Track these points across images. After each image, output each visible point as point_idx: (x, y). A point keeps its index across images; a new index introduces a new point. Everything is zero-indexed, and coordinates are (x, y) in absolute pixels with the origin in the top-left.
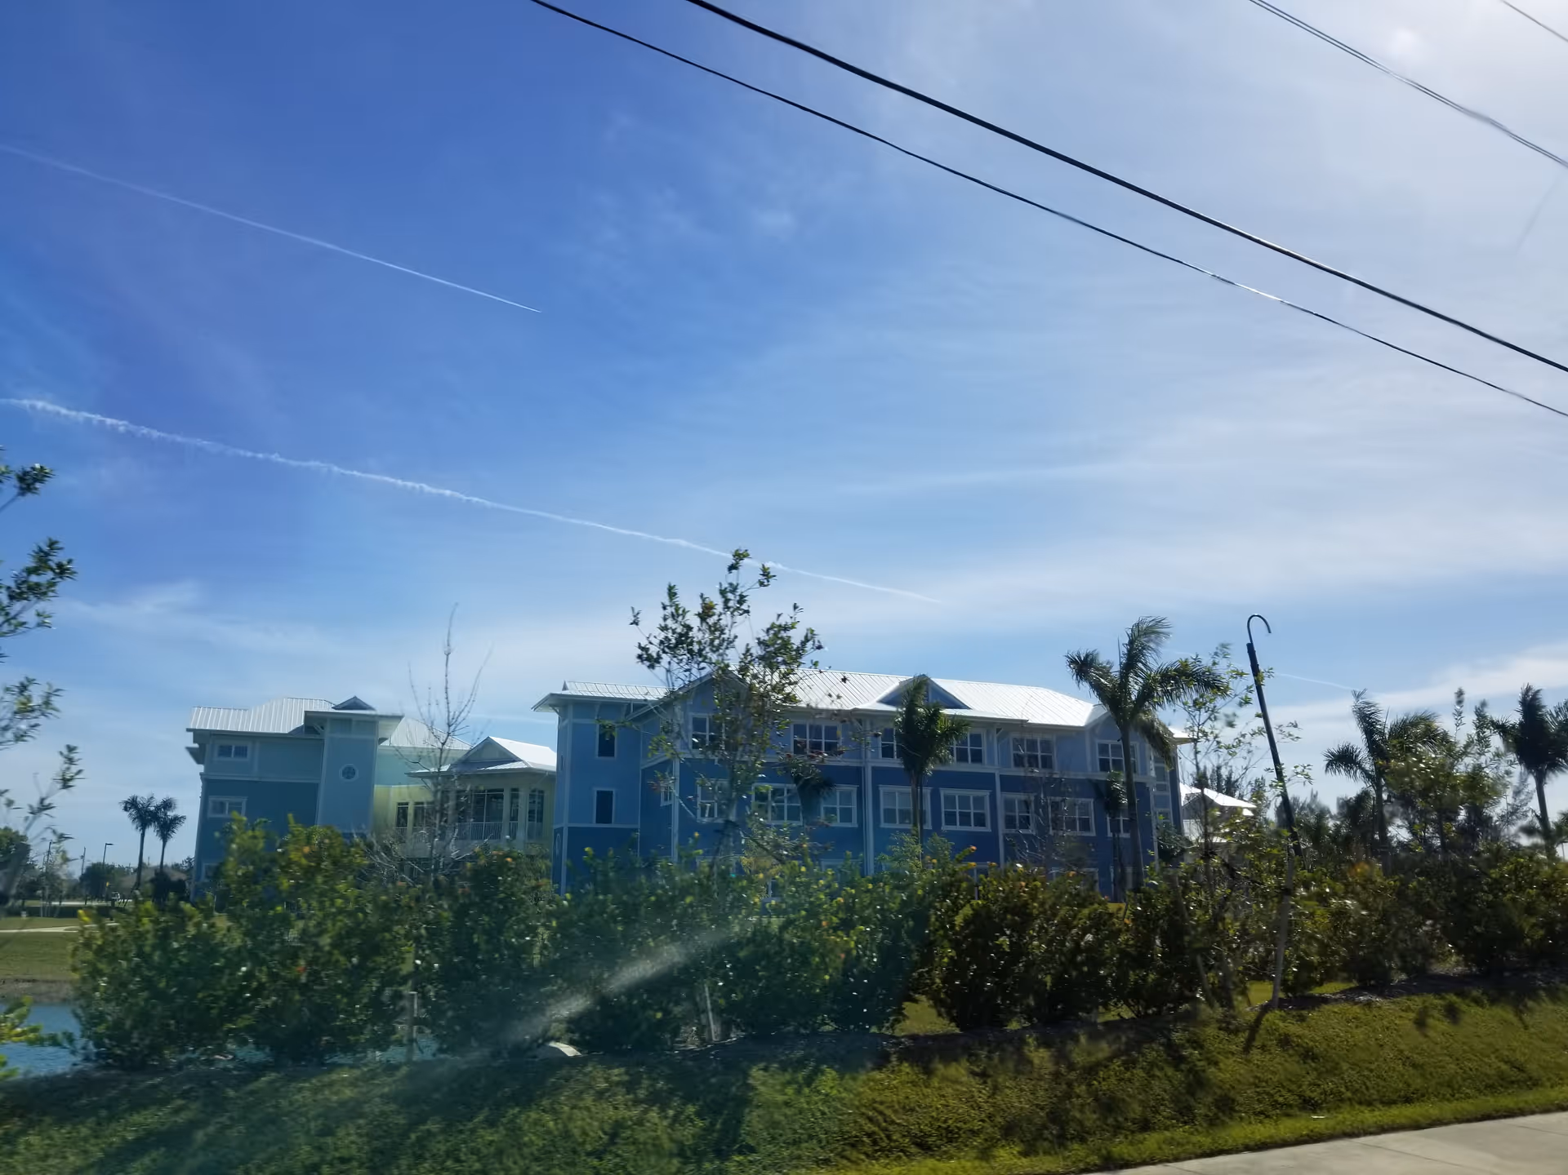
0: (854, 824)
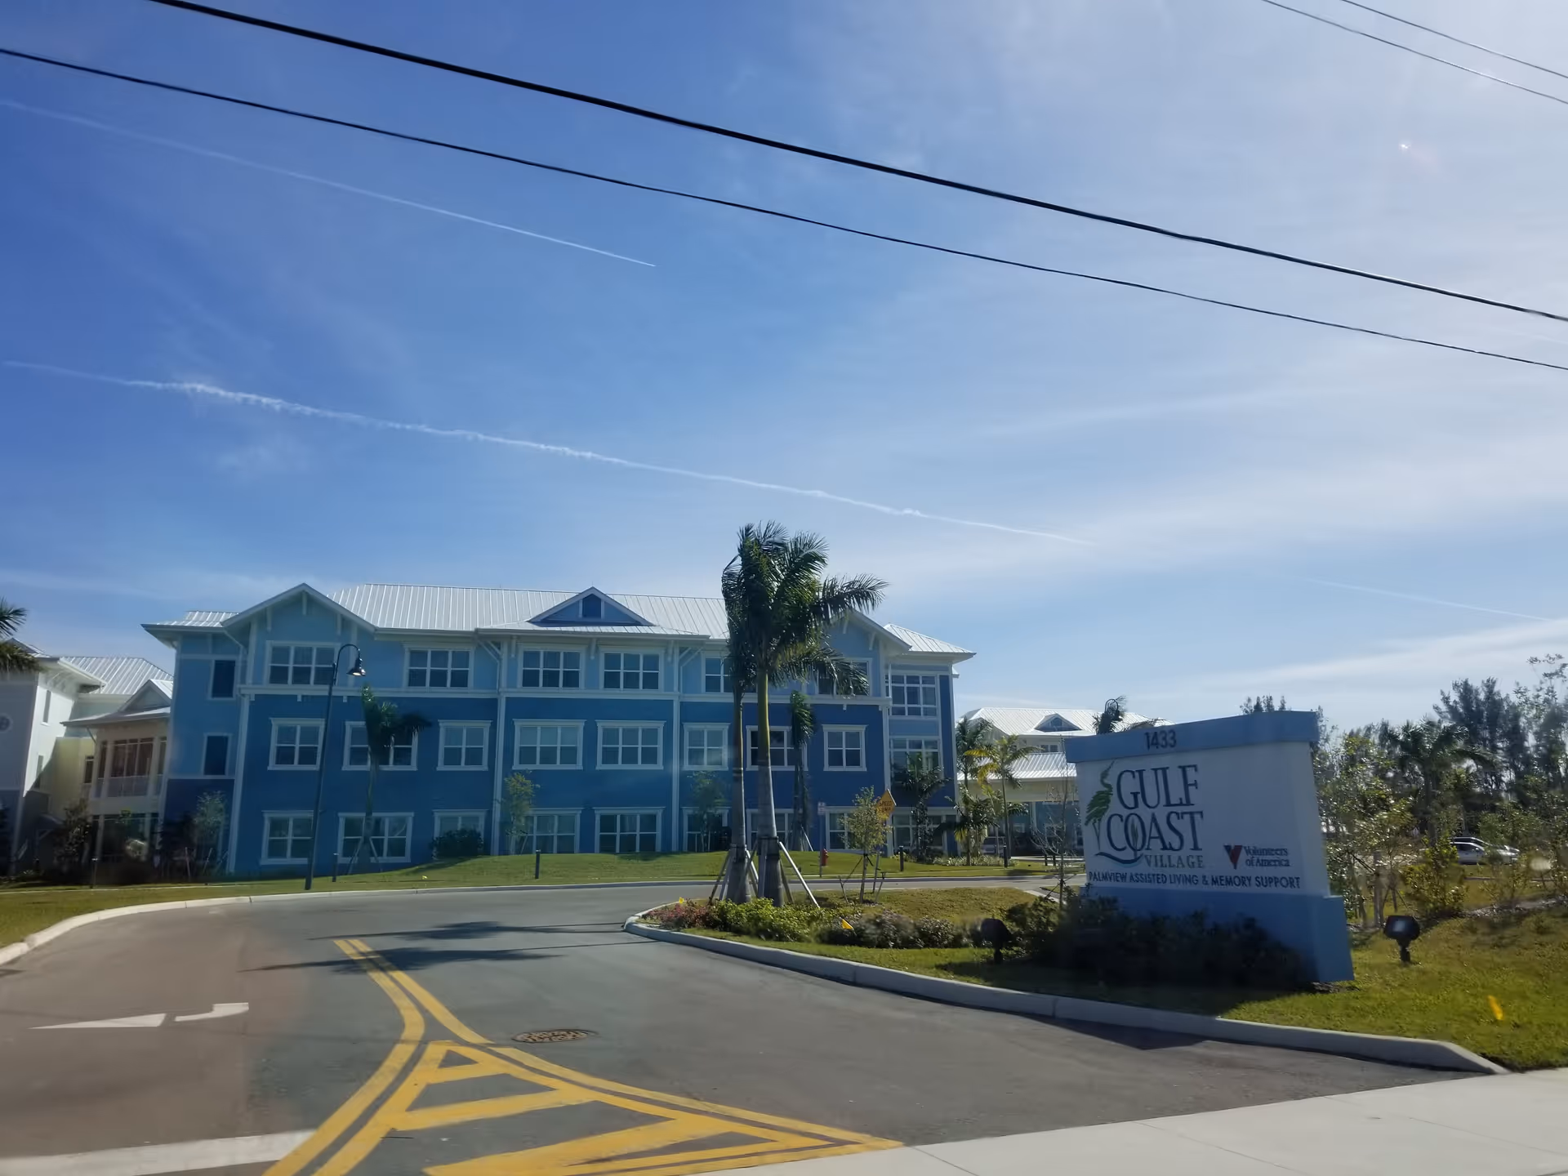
0: (484, 767)
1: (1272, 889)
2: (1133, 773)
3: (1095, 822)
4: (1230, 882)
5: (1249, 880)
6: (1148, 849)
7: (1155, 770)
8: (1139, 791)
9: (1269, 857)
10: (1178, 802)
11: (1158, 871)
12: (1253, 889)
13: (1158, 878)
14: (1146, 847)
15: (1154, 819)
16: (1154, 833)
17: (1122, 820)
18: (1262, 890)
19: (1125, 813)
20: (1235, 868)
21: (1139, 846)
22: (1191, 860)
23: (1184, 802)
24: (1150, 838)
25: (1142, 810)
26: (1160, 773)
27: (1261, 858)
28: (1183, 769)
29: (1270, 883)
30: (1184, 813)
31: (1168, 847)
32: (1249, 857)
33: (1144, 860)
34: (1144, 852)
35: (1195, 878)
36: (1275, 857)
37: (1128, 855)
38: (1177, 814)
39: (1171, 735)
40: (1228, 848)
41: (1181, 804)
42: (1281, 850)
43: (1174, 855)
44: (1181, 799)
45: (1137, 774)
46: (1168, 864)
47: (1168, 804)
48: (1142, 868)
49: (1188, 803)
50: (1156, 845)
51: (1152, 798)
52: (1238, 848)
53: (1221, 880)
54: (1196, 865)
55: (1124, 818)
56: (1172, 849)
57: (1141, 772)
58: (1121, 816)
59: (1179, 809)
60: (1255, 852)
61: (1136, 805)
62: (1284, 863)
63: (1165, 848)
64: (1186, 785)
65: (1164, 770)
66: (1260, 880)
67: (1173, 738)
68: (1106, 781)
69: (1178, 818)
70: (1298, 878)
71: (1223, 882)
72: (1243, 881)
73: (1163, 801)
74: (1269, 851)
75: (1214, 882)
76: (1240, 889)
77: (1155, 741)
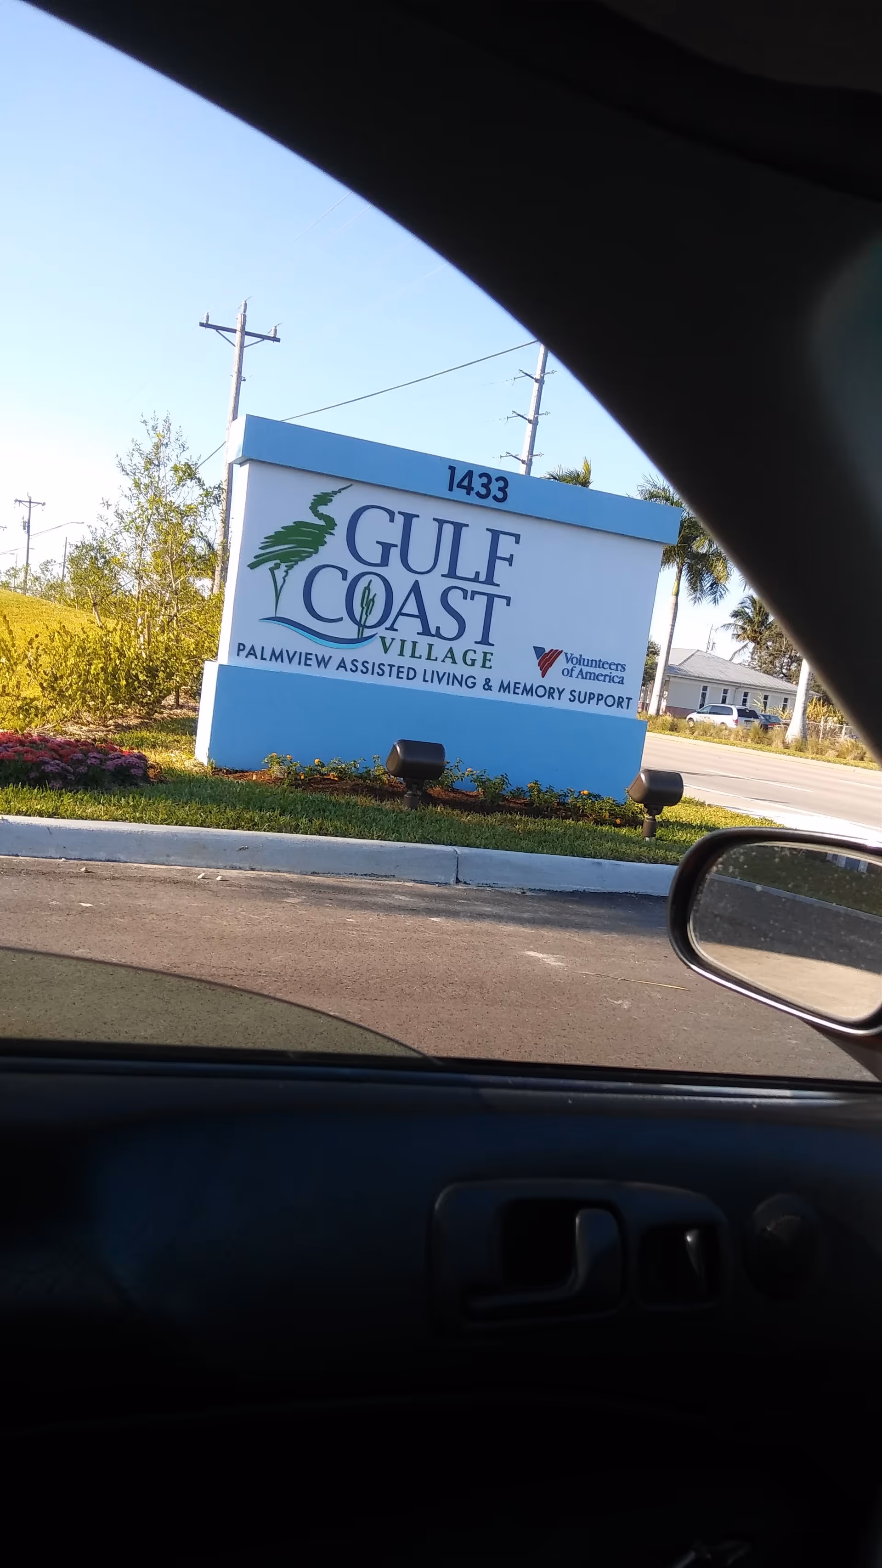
1: (592, 708)
2: (391, 514)
3: (277, 566)
4: (528, 691)
5: (560, 693)
6: (392, 628)
7: (441, 522)
8: (399, 543)
9: (597, 671)
10: (472, 576)
11: (406, 661)
12: (563, 704)
13: (399, 672)
14: (388, 624)
15: (416, 589)
16: (412, 607)
17: (344, 578)
18: (576, 706)
19: (355, 568)
20: (543, 676)
21: (373, 619)
22: (470, 655)
23: (482, 577)
24: (400, 613)
25: (395, 571)
26: (448, 530)
27: (586, 669)
28: (496, 535)
29: (590, 699)
30: (474, 593)
31: (433, 632)
32: (570, 666)
33: (377, 642)
34: (381, 631)
35: (471, 680)
36: (607, 672)
37: (349, 630)
38: (465, 591)
39: (501, 484)
40: (538, 651)
41: (476, 579)
42: (617, 665)
43: (441, 648)
44: (477, 574)
45: (399, 519)
46: (425, 655)
47: (452, 573)
48: (371, 652)
49: (490, 580)
50: (409, 628)
51: (420, 556)
52: (555, 654)
53: (515, 687)
54: (479, 663)
55: (350, 577)
56: (438, 635)
57: (409, 518)
58: (344, 573)
59: (470, 587)
60: (580, 661)
61: (385, 562)
62: (617, 680)
63: (426, 631)
64: (493, 557)
65: (458, 528)
66: (576, 694)
67: (502, 490)
68: (322, 509)
69: (465, 598)
70: (629, 699)
71: (519, 691)
72: (550, 692)
73: (444, 566)
74: (600, 664)
75: (504, 687)
76: (545, 702)
77: (465, 483)
